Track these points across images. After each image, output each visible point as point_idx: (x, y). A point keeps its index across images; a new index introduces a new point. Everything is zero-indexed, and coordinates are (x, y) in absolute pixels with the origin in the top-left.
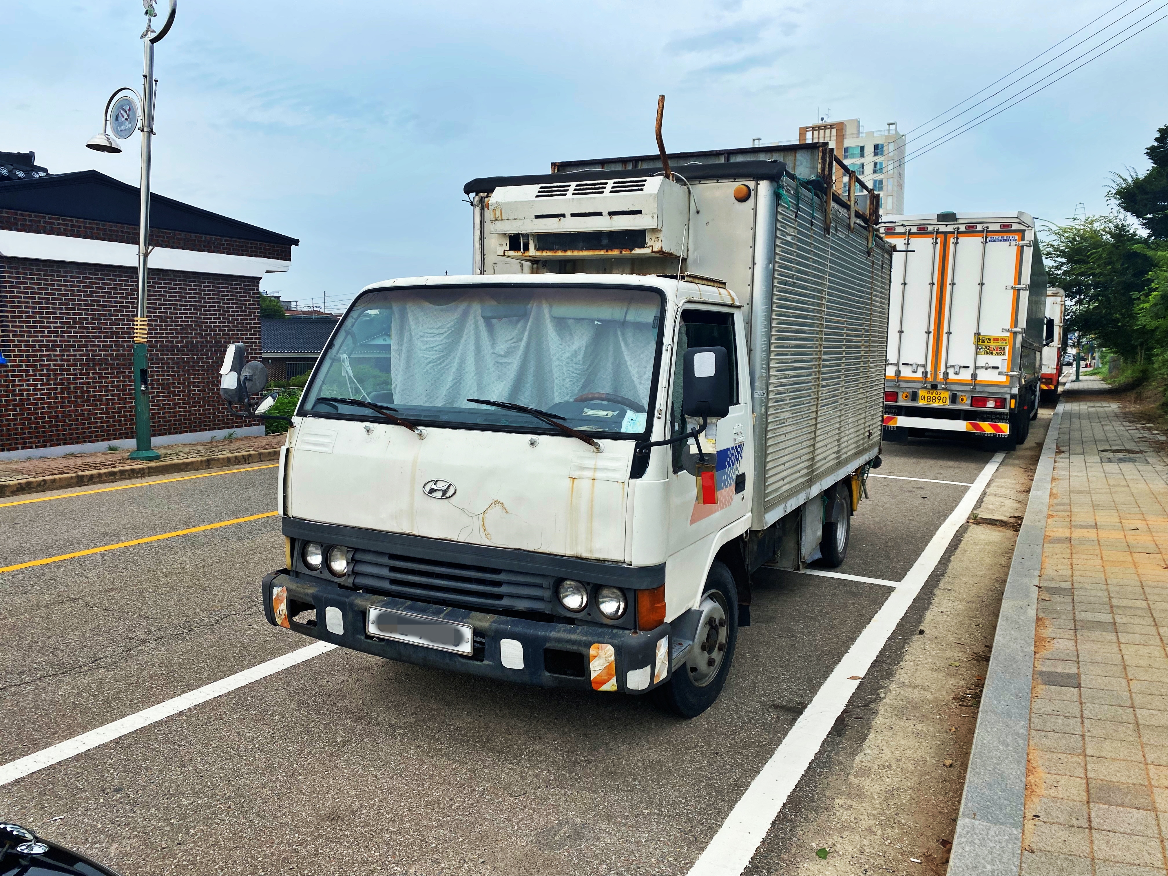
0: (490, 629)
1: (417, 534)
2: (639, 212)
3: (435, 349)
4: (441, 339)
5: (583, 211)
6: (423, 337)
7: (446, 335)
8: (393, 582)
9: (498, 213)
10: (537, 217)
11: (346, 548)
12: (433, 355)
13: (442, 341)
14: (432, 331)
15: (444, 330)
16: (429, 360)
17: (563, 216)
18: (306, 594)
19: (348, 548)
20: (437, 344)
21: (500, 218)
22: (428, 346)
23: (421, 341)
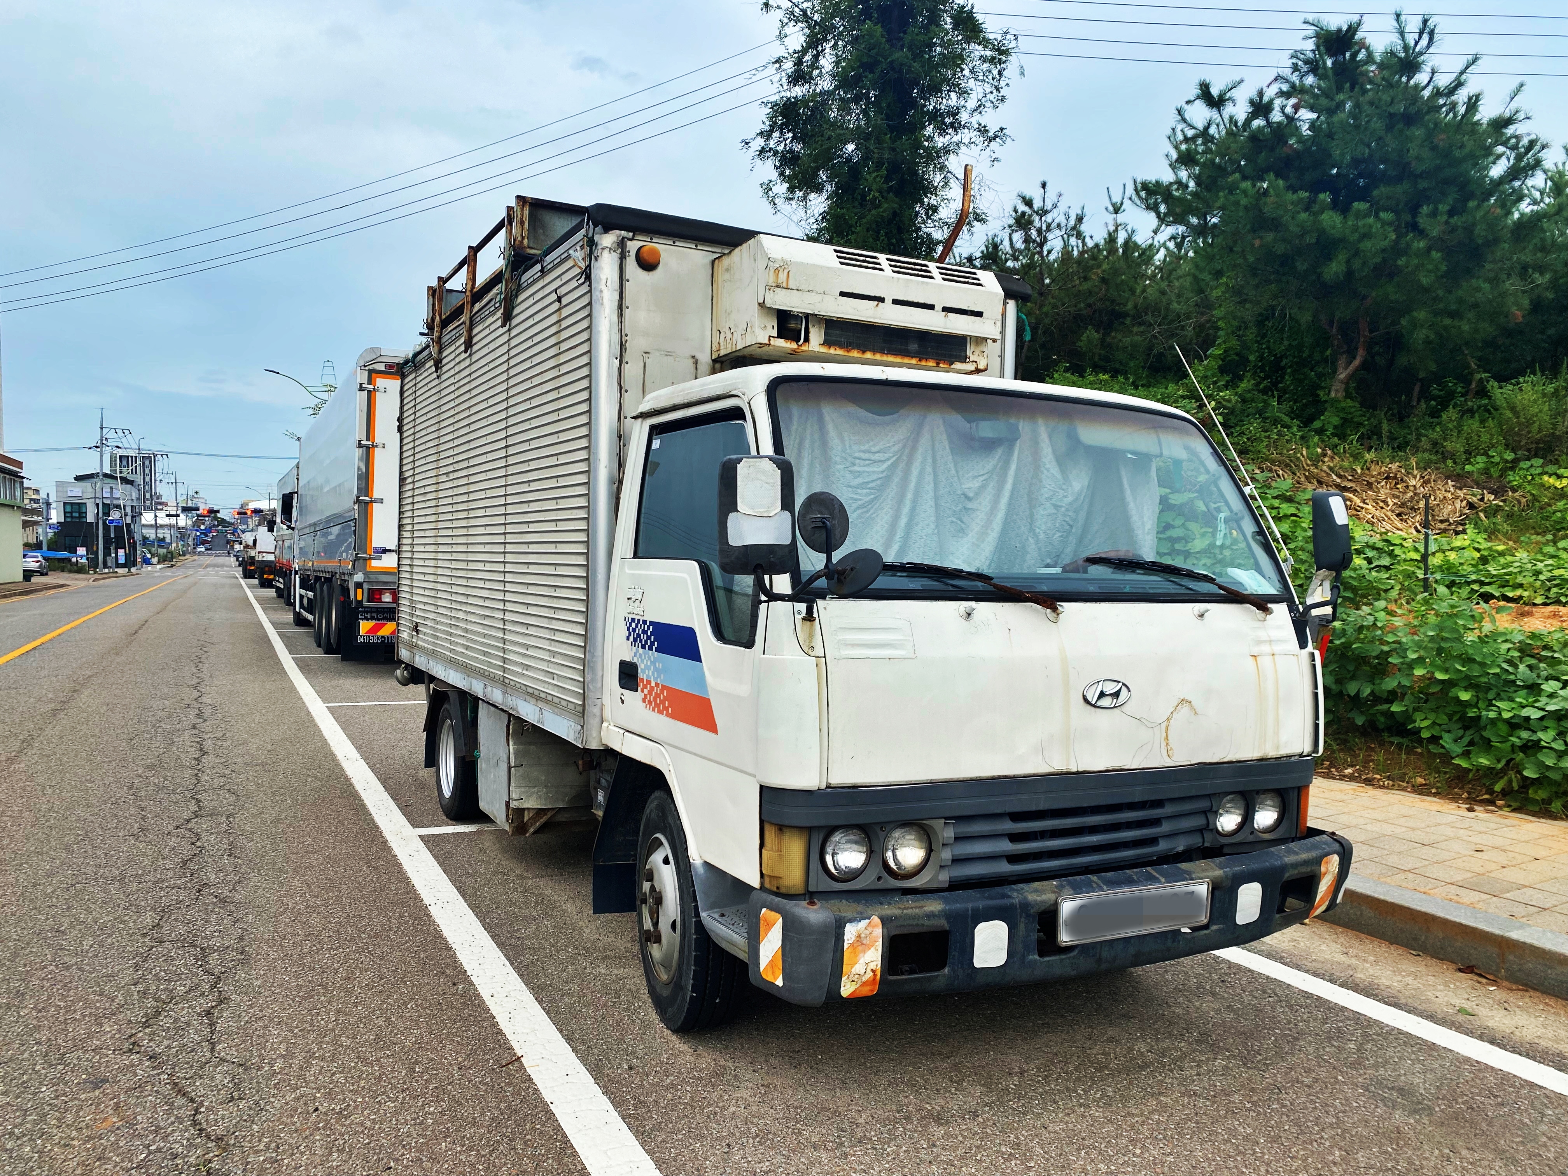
0: (1226, 877)
1: (1074, 769)
2: (979, 314)
3: (871, 485)
4: (881, 469)
5: (910, 299)
6: (854, 464)
7: (889, 463)
8: (1012, 859)
9: (782, 277)
10: (843, 294)
11: (943, 821)
12: (867, 495)
13: (882, 472)
14: (867, 456)
15: (887, 455)
16: (860, 503)
17: (881, 300)
18: (931, 916)
19: (946, 818)
20: (875, 477)
21: (784, 285)
22: (860, 480)
23: (851, 472)
